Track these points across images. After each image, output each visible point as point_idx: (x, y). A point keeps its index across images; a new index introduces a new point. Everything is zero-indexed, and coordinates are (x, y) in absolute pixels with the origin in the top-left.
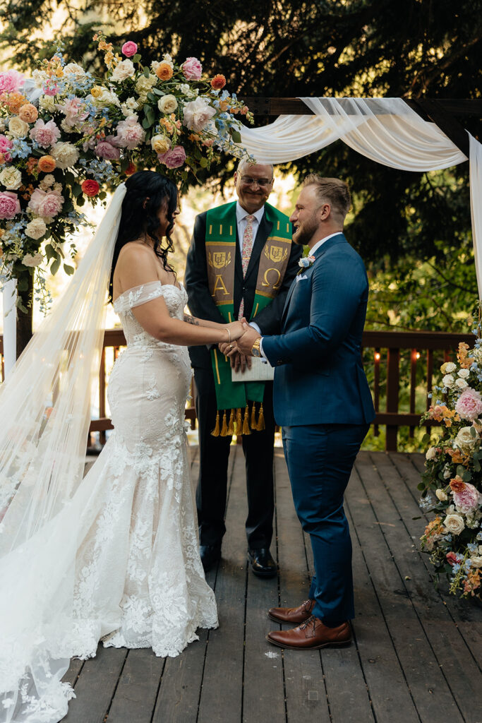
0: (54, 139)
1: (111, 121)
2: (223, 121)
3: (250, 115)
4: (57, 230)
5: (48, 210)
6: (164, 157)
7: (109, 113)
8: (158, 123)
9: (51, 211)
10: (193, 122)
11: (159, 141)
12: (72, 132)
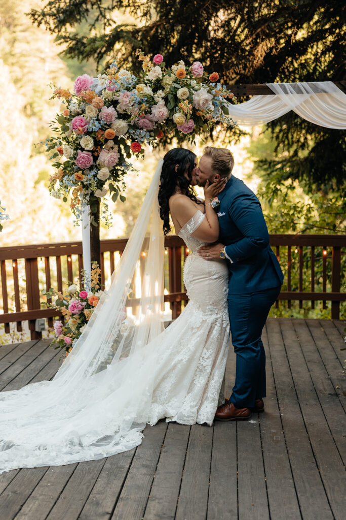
0: (114, 118)
1: (148, 105)
2: (217, 102)
3: (234, 99)
4: (114, 174)
5: (110, 162)
6: (181, 126)
7: (146, 100)
8: (176, 106)
9: (113, 162)
10: (199, 105)
11: (178, 117)
12: (124, 113)
